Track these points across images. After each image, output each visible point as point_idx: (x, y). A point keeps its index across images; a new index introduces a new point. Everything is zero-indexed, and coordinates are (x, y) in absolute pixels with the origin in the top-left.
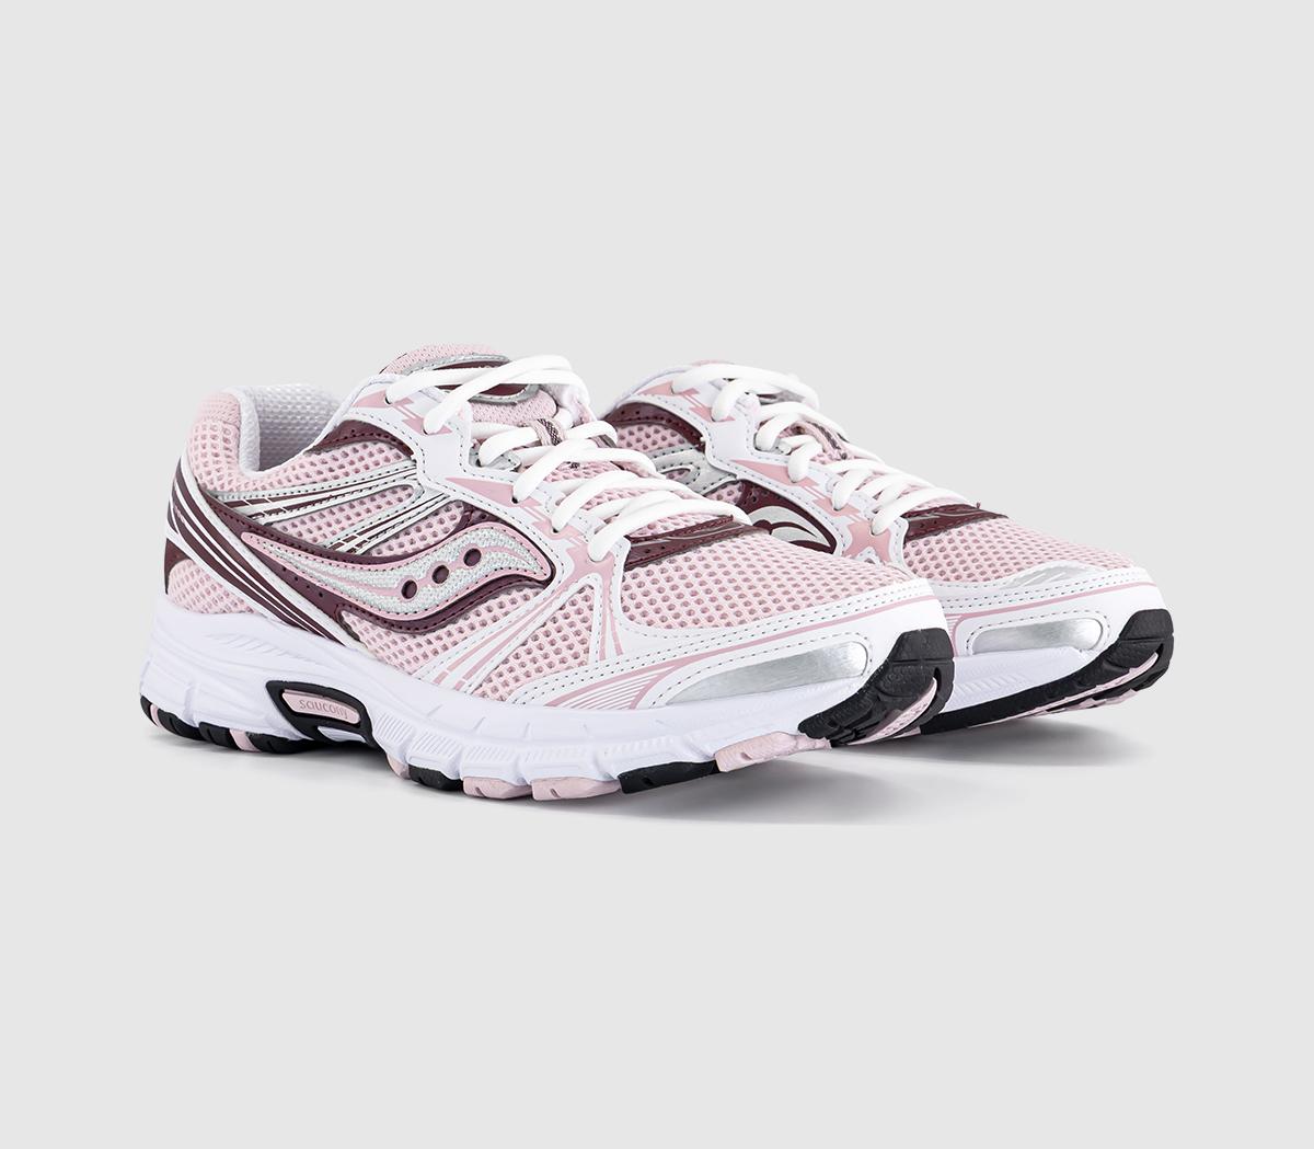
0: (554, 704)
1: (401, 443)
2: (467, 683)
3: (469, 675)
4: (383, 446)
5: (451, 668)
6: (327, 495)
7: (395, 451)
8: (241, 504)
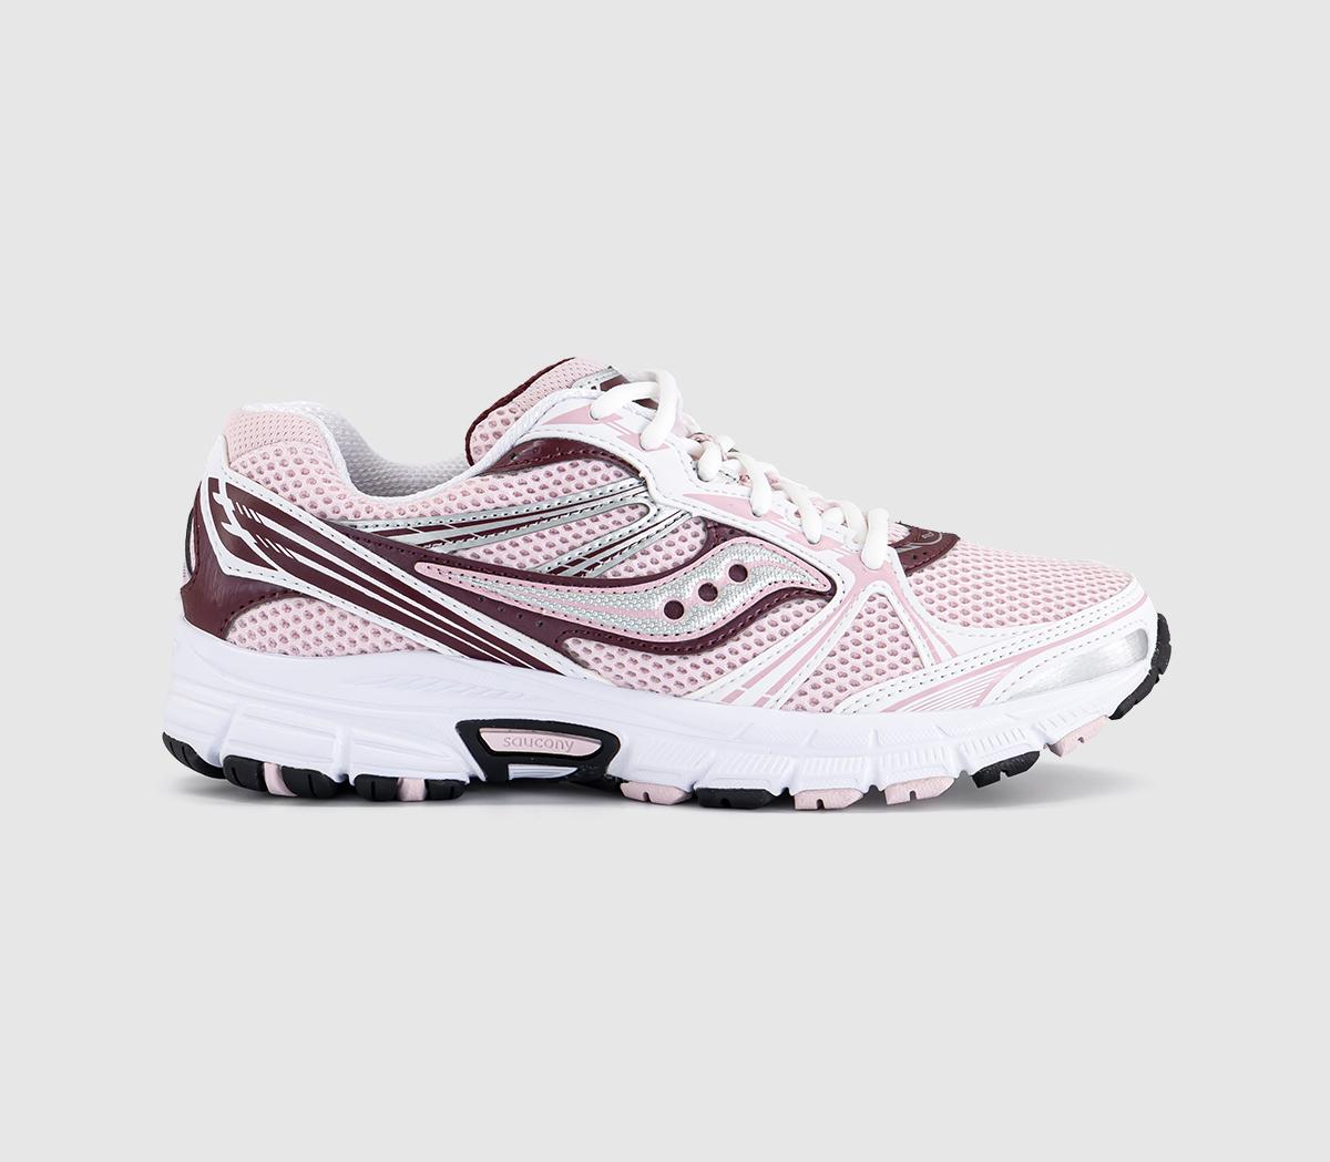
0: (891, 710)
1: (623, 461)
2: (774, 698)
3: (773, 691)
4: (601, 464)
5: (748, 685)
6: (537, 517)
7: (614, 468)
8: (406, 532)
